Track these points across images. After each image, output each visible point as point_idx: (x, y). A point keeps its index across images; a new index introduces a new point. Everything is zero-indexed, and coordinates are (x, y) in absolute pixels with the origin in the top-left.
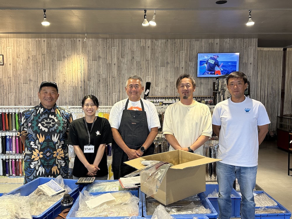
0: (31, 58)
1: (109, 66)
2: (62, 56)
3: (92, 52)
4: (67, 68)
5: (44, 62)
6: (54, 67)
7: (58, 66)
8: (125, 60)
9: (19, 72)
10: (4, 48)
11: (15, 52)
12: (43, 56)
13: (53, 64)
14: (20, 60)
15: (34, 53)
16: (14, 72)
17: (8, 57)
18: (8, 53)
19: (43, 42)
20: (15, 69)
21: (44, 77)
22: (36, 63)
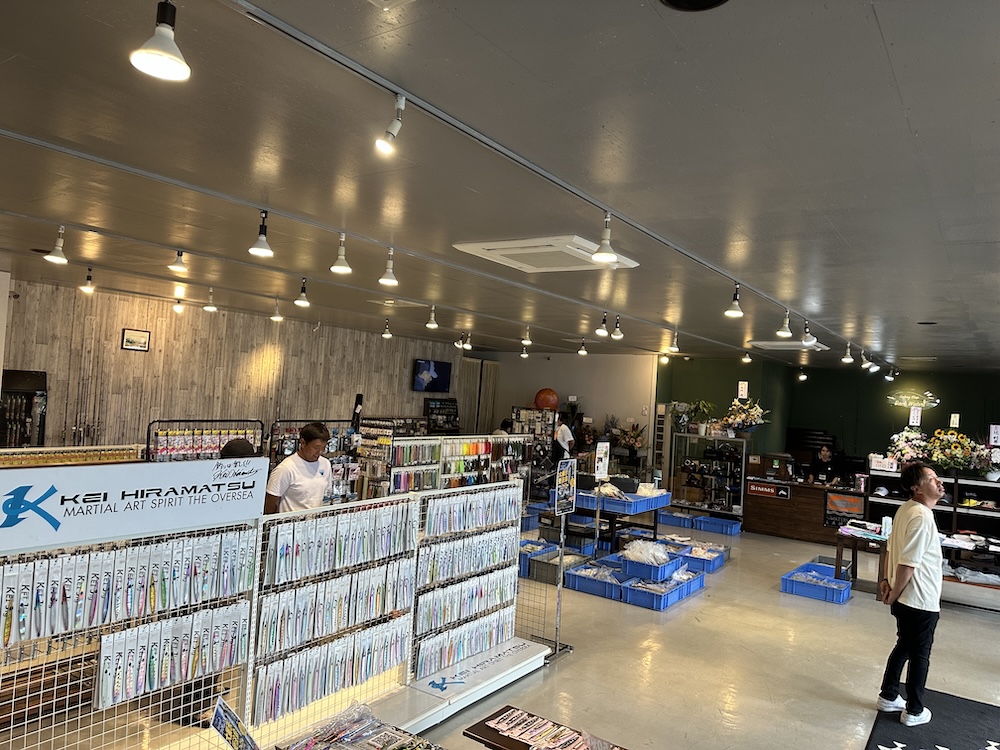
0: (199, 342)
1: (313, 366)
2: (250, 345)
3: (292, 342)
4: (254, 366)
5: (219, 353)
6: (234, 363)
7: (241, 361)
8: (334, 359)
9: (175, 367)
10: (152, 319)
11: (173, 329)
12: (219, 342)
13: (233, 358)
14: (179, 345)
15: (204, 335)
16: (166, 366)
17: (158, 336)
18: (158, 330)
19: (221, 316)
20: (168, 360)
21: (216, 378)
22: (205, 352)
